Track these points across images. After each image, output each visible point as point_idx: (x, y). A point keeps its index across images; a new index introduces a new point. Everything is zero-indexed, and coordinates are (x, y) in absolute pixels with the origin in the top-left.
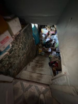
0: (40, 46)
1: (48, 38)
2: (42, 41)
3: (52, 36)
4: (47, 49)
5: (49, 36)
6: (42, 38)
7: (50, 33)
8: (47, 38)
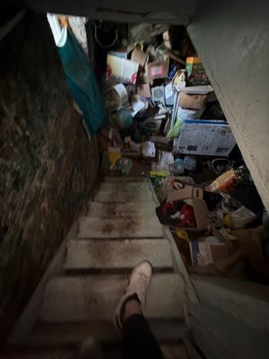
0: (110, 136)
1: (138, 97)
2: (115, 112)
3: (157, 88)
4: (138, 145)
5: (142, 88)
6: (115, 100)
7: (146, 75)
8: (136, 101)
